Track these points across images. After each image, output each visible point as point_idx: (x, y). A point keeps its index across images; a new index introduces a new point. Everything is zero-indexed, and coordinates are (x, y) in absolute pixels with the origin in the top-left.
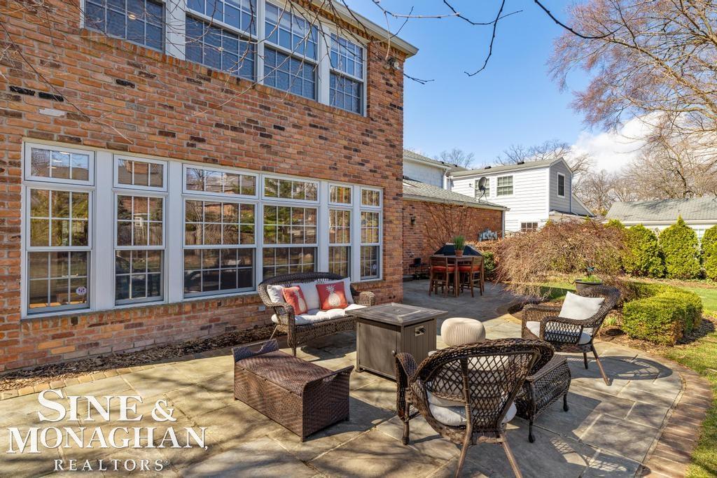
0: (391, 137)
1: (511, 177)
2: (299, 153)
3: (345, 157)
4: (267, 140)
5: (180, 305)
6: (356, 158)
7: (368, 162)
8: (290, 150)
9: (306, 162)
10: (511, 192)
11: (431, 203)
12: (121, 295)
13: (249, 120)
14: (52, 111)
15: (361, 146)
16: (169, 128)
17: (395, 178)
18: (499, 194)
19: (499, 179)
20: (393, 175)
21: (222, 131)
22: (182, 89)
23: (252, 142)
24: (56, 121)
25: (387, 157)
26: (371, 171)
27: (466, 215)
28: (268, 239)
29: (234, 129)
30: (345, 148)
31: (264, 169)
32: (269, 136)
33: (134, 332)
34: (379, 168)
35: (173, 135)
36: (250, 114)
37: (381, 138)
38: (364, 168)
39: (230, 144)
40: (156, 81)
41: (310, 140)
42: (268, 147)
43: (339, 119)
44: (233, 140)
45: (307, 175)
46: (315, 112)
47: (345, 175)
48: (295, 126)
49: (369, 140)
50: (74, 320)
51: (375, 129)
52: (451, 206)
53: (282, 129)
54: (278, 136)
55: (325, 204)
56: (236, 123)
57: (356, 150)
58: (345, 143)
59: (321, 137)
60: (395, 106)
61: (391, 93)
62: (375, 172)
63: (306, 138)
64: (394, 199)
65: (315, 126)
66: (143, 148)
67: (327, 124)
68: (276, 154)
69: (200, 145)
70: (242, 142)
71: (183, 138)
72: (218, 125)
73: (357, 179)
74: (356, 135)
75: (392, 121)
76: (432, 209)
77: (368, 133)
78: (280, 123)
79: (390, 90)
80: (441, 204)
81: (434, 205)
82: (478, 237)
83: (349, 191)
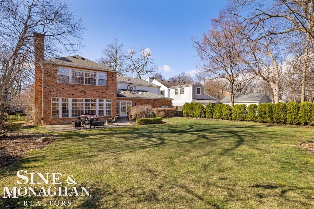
1: (183, 89)
2: (92, 94)
3: (102, 94)
4: (85, 93)
5: (71, 118)
6: (104, 94)
7: (107, 94)
8: (90, 94)
9: (93, 96)
10: (183, 93)
11: (142, 99)
12: (63, 116)
14: (55, 94)
15: (105, 92)
16: (69, 93)
18: (181, 94)
19: (181, 89)
21: (77, 93)
22: (71, 88)
23: (82, 94)
24: (55, 95)
26: (108, 96)
27: (155, 102)
28: (86, 109)
29: (79, 92)
33: (64, 121)
34: (110, 95)
35: (69, 94)
36: (82, 90)
37: (110, 89)
38: (106, 96)
40: (67, 87)
41: (94, 92)
44: (79, 94)
45: (92, 98)
46: (95, 87)
48: (90, 90)
49: (107, 90)
50: (57, 119)
54: (87, 92)
55: (97, 102)
58: (102, 92)
60: (114, 83)
64: (114, 101)
65: (95, 90)
66: (66, 97)
67: (97, 89)
68: (87, 95)
69: (74, 95)
71: (71, 94)
72: (77, 92)
73: (105, 98)
74: (104, 90)
75: (113, 86)
76: (142, 100)
77: (107, 89)
78: (88, 90)
79: (113, 80)
80: (146, 99)
81: (143, 99)
82: (160, 107)
83: (103, 100)
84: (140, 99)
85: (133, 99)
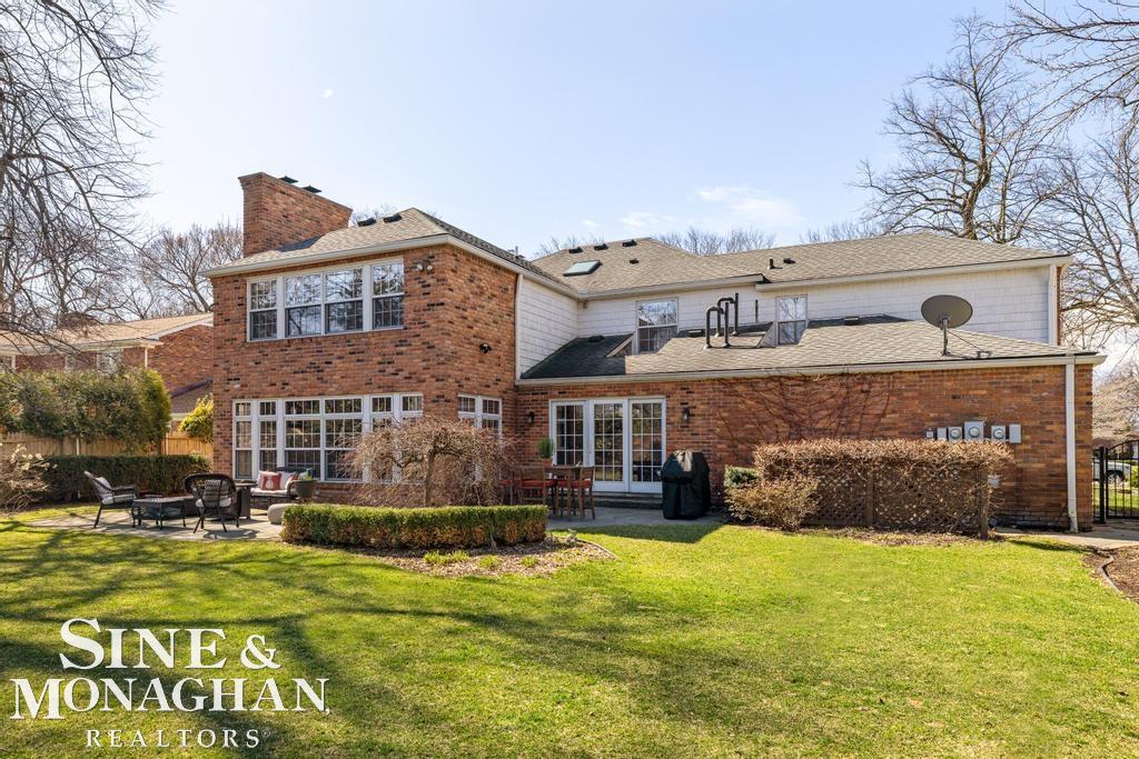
0: (427, 339)
2: (343, 377)
3: (380, 371)
4: (321, 374)
6: (390, 369)
7: (402, 370)
8: (335, 377)
9: (346, 383)
11: (738, 381)
13: (311, 363)
14: (237, 386)
15: (394, 358)
16: (274, 381)
17: (434, 380)
20: (433, 377)
21: (297, 375)
22: (278, 356)
23: (312, 378)
24: (238, 389)
25: (424, 361)
26: (406, 378)
27: (867, 392)
28: (328, 444)
29: (302, 371)
30: (380, 363)
31: (320, 395)
32: (322, 371)
34: (415, 373)
35: (274, 385)
36: (311, 359)
37: (417, 342)
38: (397, 377)
39: (301, 383)
40: (270, 357)
41: (352, 365)
42: (321, 379)
43: (373, 340)
44: (303, 380)
45: (348, 394)
46: (353, 342)
47: (379, 387)
48: (340, 358)
49: (403, 349)
51: (410, 337)
52: (806, 380)
53: (330, 363)
54: (328, 369)
55: (367, 413)
56: (304, 368)
57: (389, 363)
58: (379, 359)
59: (358, 361)
60: (433, 305)
61: (428, 294)
62: (410, 378)
63: (346, 365)
64: (434, 401)
65: (353, 353)
66: (268, 394)
67: (363, 347)
68: (326, 382)
69: (287, 387)
70: (306, 380)
71: (279, 385)
72: (295, 373)
73: (392, 389)
74: (390, 349)
75: (429, 322)
76: (740, 388)
77: (402, 342)
78: (329, 359)
79: (427, 290)
80: (771, 378)
81: (750, 382)
82: (919, 434)
83: (389, 400)
84: (721, 380)
85: (668, 387)
